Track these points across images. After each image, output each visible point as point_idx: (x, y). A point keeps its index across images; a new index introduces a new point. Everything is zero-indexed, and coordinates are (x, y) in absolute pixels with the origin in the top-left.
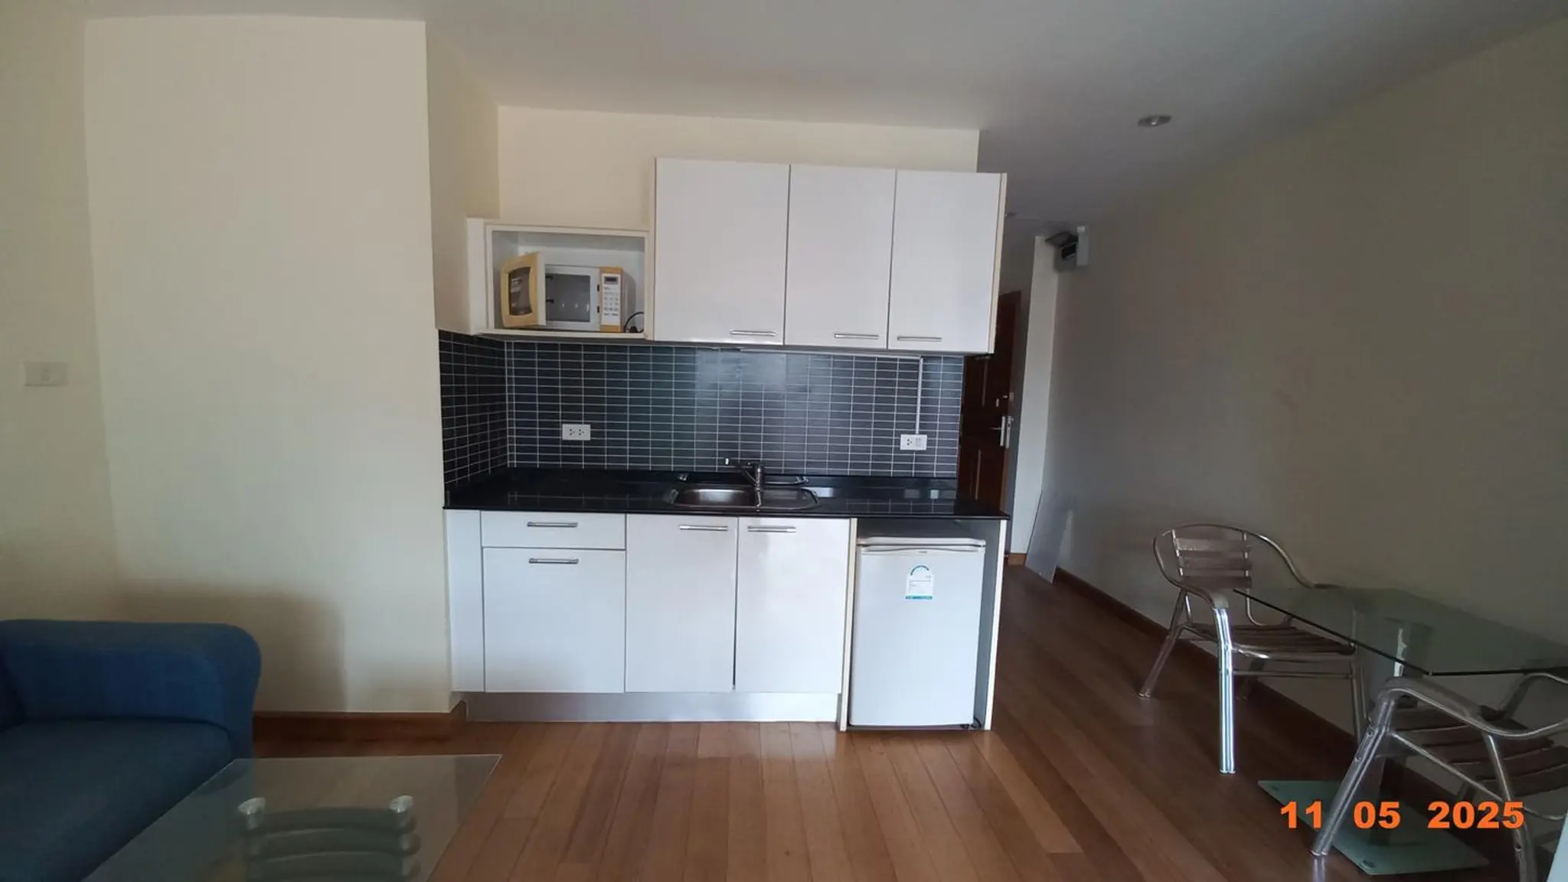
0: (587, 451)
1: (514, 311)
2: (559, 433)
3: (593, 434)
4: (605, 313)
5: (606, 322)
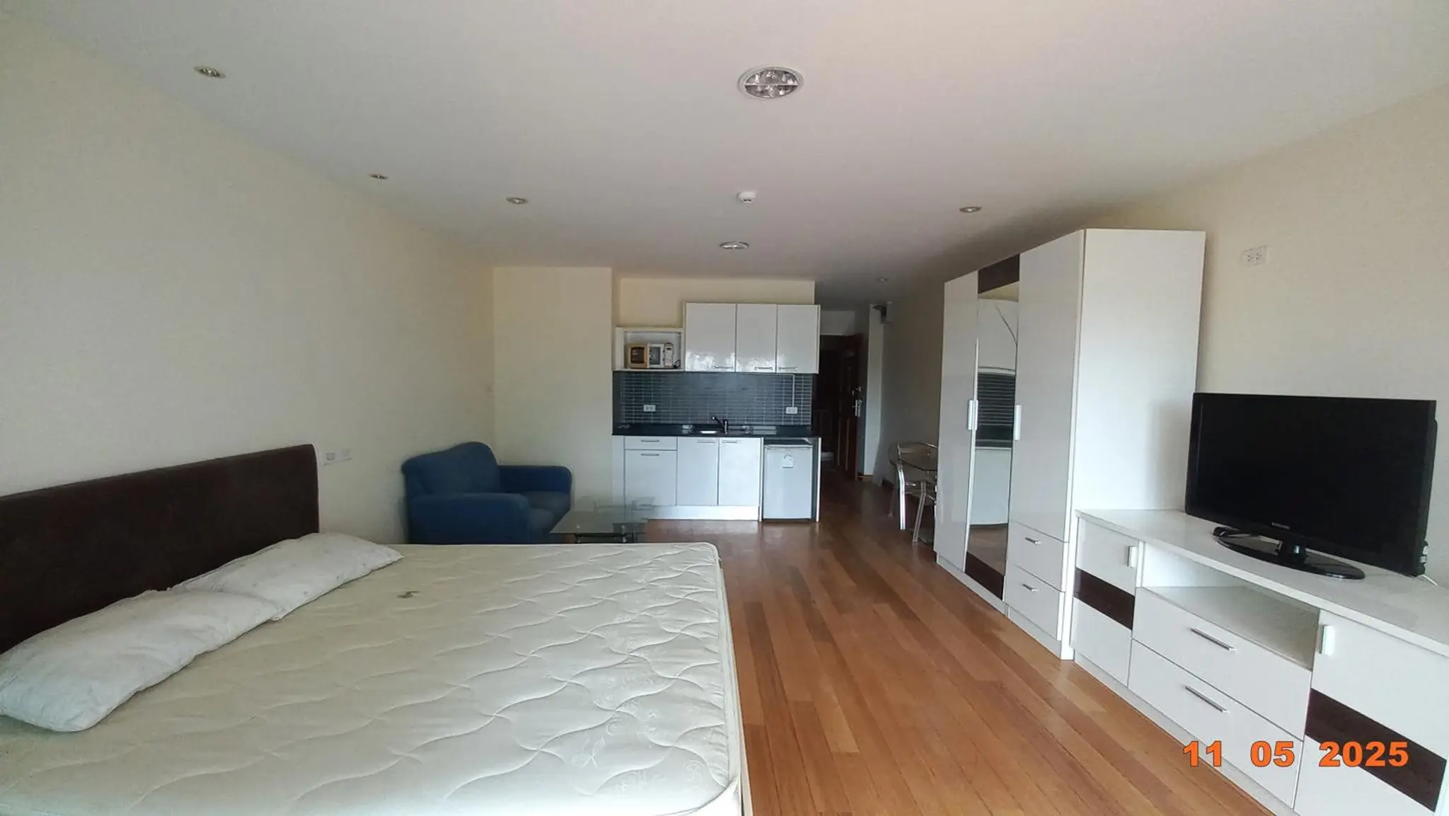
0: (653, 415)
2: (643, 409)
3: (656, 409)
4: (667, 360)
5: (667, 364)
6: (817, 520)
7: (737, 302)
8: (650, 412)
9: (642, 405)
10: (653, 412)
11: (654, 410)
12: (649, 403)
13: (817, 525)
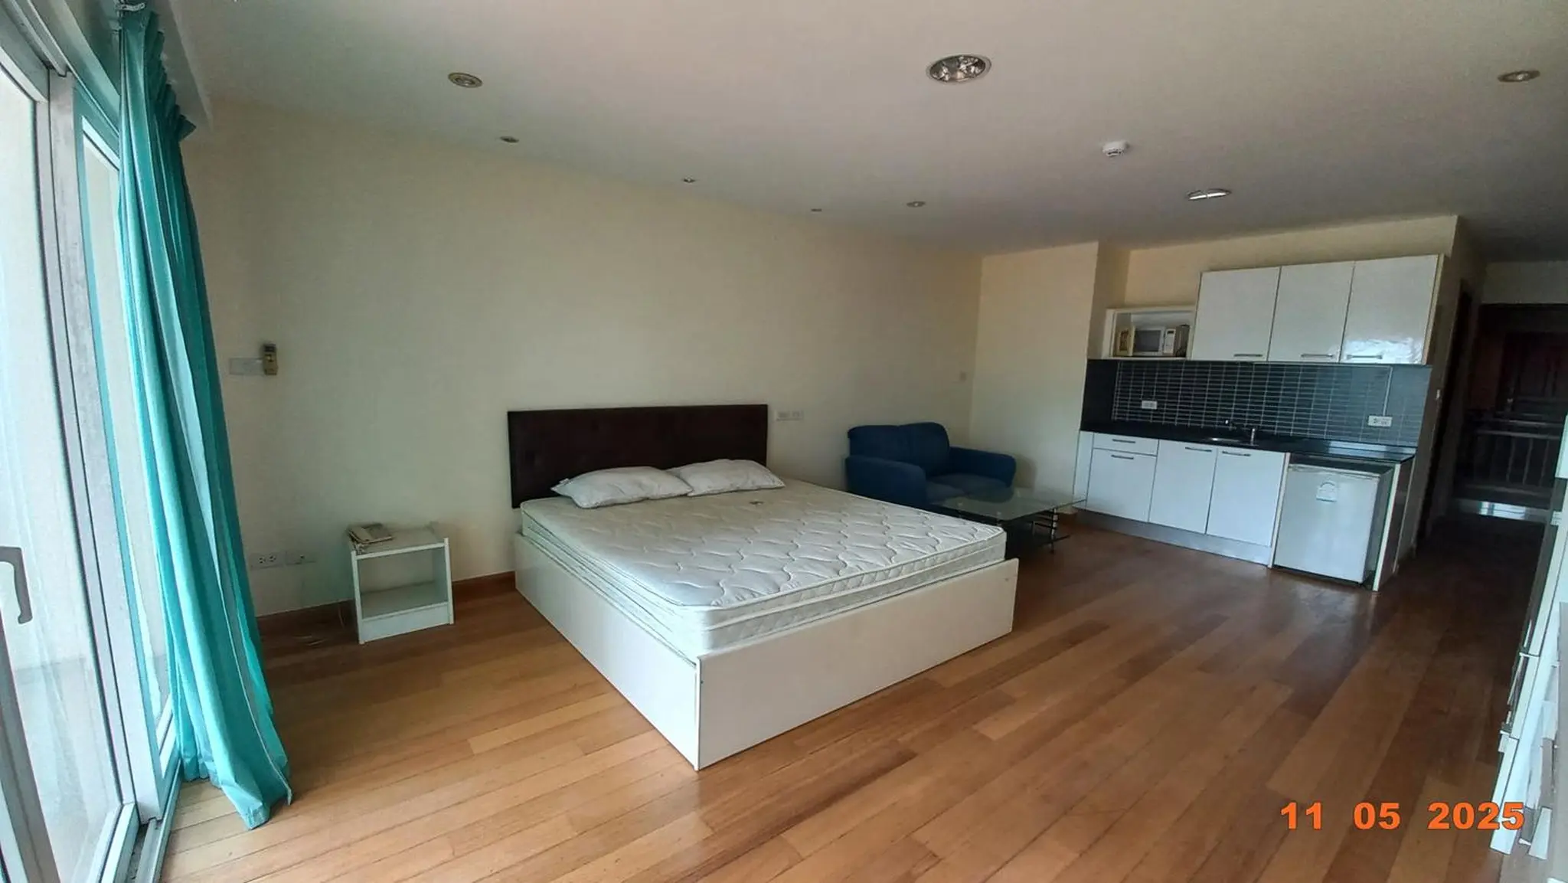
0: (1154, 415)
1: (1121, 349)
2: (1140, 405)
3: (1158, 407)
4: (1167, 348)
5: (1165, 352)
6: (1376, 586)
7: (1280, 265)
8: (1150, 410)
9: (1141, 401)
10: (1154, 410)
11: (1155, 408)
12: (1148, 397)
13: (1374, 597)
